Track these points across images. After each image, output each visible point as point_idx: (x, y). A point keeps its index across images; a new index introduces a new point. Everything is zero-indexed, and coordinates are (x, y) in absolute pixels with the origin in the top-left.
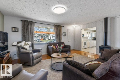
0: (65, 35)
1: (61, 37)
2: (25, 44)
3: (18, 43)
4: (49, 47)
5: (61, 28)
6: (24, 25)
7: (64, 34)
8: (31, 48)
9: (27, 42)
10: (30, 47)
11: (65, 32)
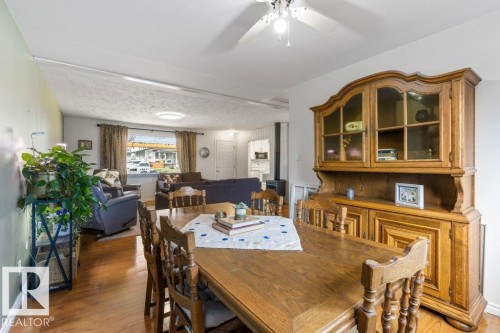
0: (207, 155)
1: (195, 161)
2: (107, 175)
3: (96, 172)
4: (161, 182)
5: (195, 139)
6: (105, 136)
7: (203, 153)
8: (119, 183)
9: (111, 172)
10: (116, 180)
11: (205, 148)
